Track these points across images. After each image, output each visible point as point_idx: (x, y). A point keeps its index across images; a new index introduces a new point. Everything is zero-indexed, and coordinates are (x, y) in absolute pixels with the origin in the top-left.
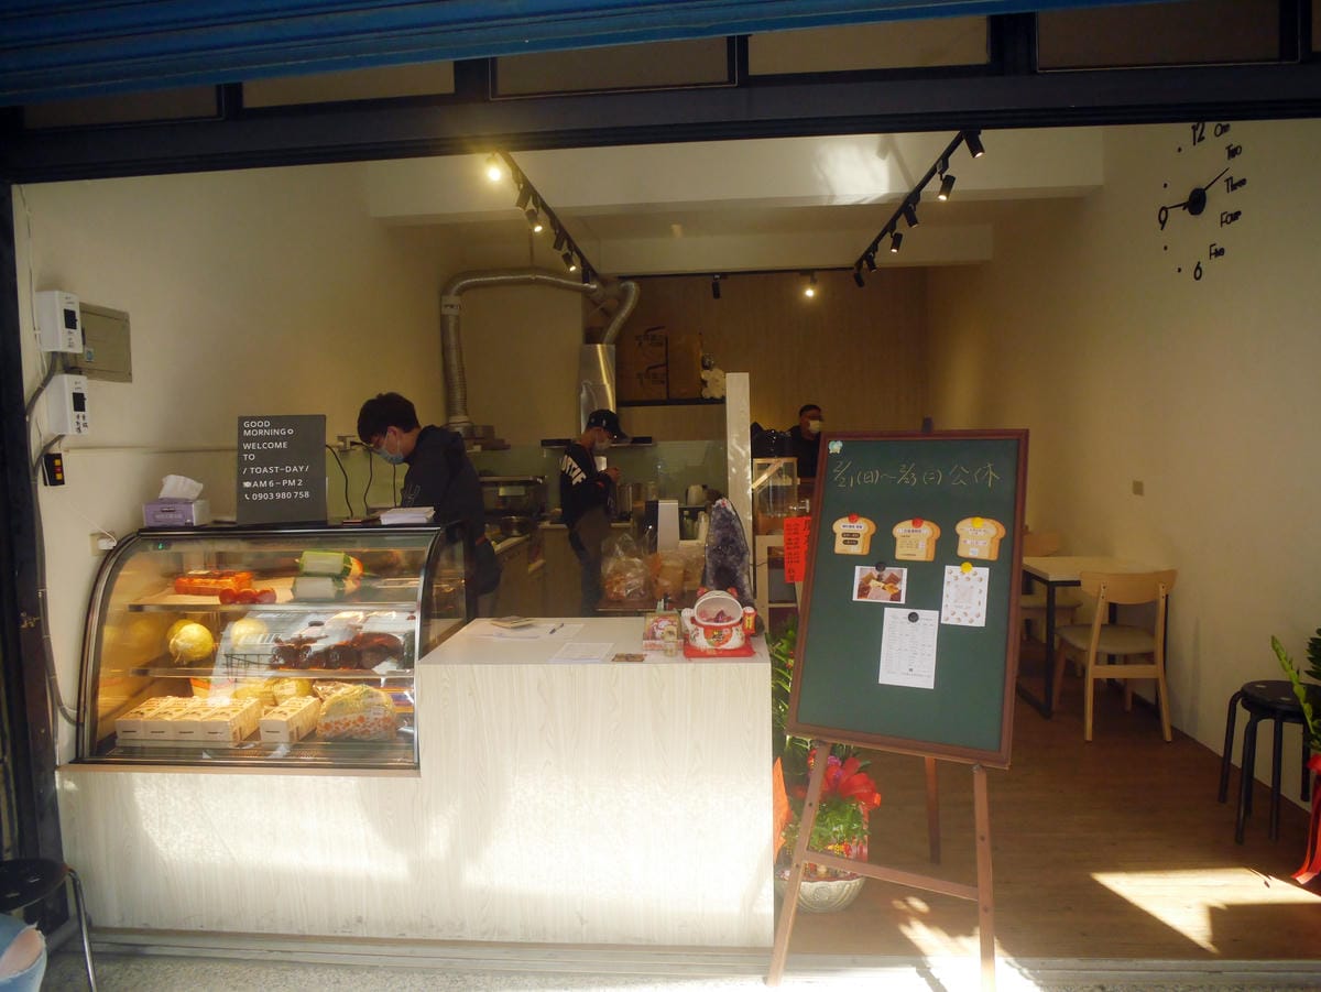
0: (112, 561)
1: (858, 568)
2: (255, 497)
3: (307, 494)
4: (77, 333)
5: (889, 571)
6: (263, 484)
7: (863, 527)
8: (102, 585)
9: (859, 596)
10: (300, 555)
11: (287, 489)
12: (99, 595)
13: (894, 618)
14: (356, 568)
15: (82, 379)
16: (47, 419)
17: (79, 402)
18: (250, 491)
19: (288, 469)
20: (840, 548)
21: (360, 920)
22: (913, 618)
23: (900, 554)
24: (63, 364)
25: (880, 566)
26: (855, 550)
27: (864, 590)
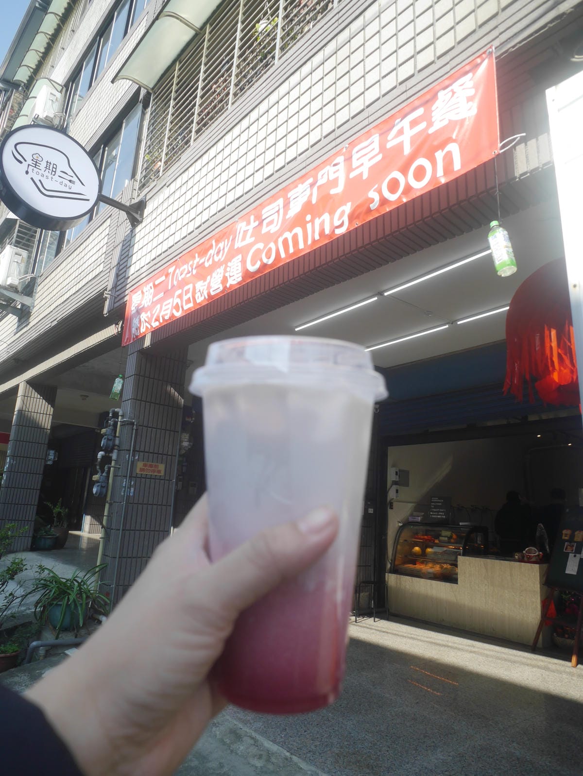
0: (401, 529)
1: (566, 543)
2: (433, 516)
3: (444, 517)
4: (398, 476)
5: (573, 544)
6: (435, 513)
7: (569, 532)
8: (398, 534)
9: (565, 550)
10: (441, 531)
11: (440, 515)
12: (397, 537)
13: (571, 555)
14: (454, 536)
15: (398, 486)
16: (391, 494)
17: (397, 491)
18: (432, 515)
19: (441, 510)
20: (564, 537)
21: (443, 620)
22: (575, 556)
23: (575, 540)
24: (395, 483)
25: (570, 542)
26: (566, 538)
27: (566, 548)
